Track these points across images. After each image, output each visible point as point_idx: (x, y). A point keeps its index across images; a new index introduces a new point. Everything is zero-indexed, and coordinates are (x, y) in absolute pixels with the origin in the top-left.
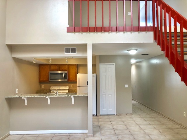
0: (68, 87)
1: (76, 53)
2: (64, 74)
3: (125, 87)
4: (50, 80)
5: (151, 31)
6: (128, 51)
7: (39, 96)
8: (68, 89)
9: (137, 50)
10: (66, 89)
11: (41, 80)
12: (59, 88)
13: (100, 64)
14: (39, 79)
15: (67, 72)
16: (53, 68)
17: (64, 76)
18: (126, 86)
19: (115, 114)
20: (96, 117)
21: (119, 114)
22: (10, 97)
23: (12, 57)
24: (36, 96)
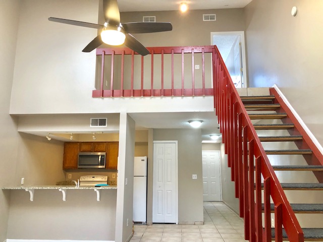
0: (107, 177)
1: (106, 126)
2: (100, 157)
3: (193, 178)
4: (79, 167)
5: (211, 94)
6: (190, 122)
7: (49, 188)
8: (106, 180)
9: (202, 121)
10: (104, 180)
11: (66, 165)
12: (92, 179)
13: (154, 142)
14: (63, 164)
15: (104, 154)
16: (84, 147)
17: (100, 159)
18: (195, 177)
19: (177, 223)
20: (145, 226)
21: (182, 223)
22: (9, 188)
23: (19, 132)
24: (44, 188)
